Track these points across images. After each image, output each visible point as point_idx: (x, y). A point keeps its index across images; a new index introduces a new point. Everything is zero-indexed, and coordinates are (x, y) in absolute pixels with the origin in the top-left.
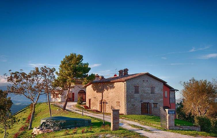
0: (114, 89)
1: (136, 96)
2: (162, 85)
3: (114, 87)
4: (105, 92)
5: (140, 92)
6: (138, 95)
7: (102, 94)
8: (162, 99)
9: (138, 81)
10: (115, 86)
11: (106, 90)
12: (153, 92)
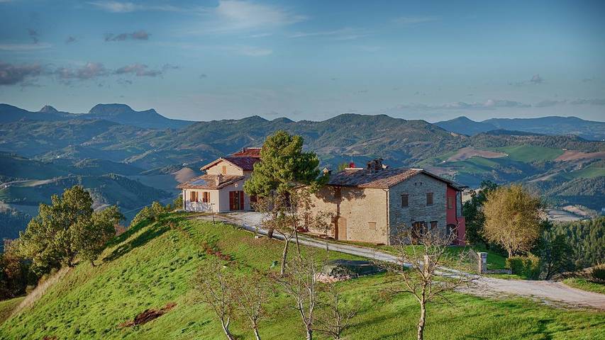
0: (364, 200)
1: (405, 211)
2: (445, 187)
3: (365, 196)
4: (345, 203)
5: (410, 204)
6: (408, 209)
7: (338, 206)
8: (445, 214)
9: (407, 185)
10: (365, 193)
11: (346, 200)
12: (430, 202)
